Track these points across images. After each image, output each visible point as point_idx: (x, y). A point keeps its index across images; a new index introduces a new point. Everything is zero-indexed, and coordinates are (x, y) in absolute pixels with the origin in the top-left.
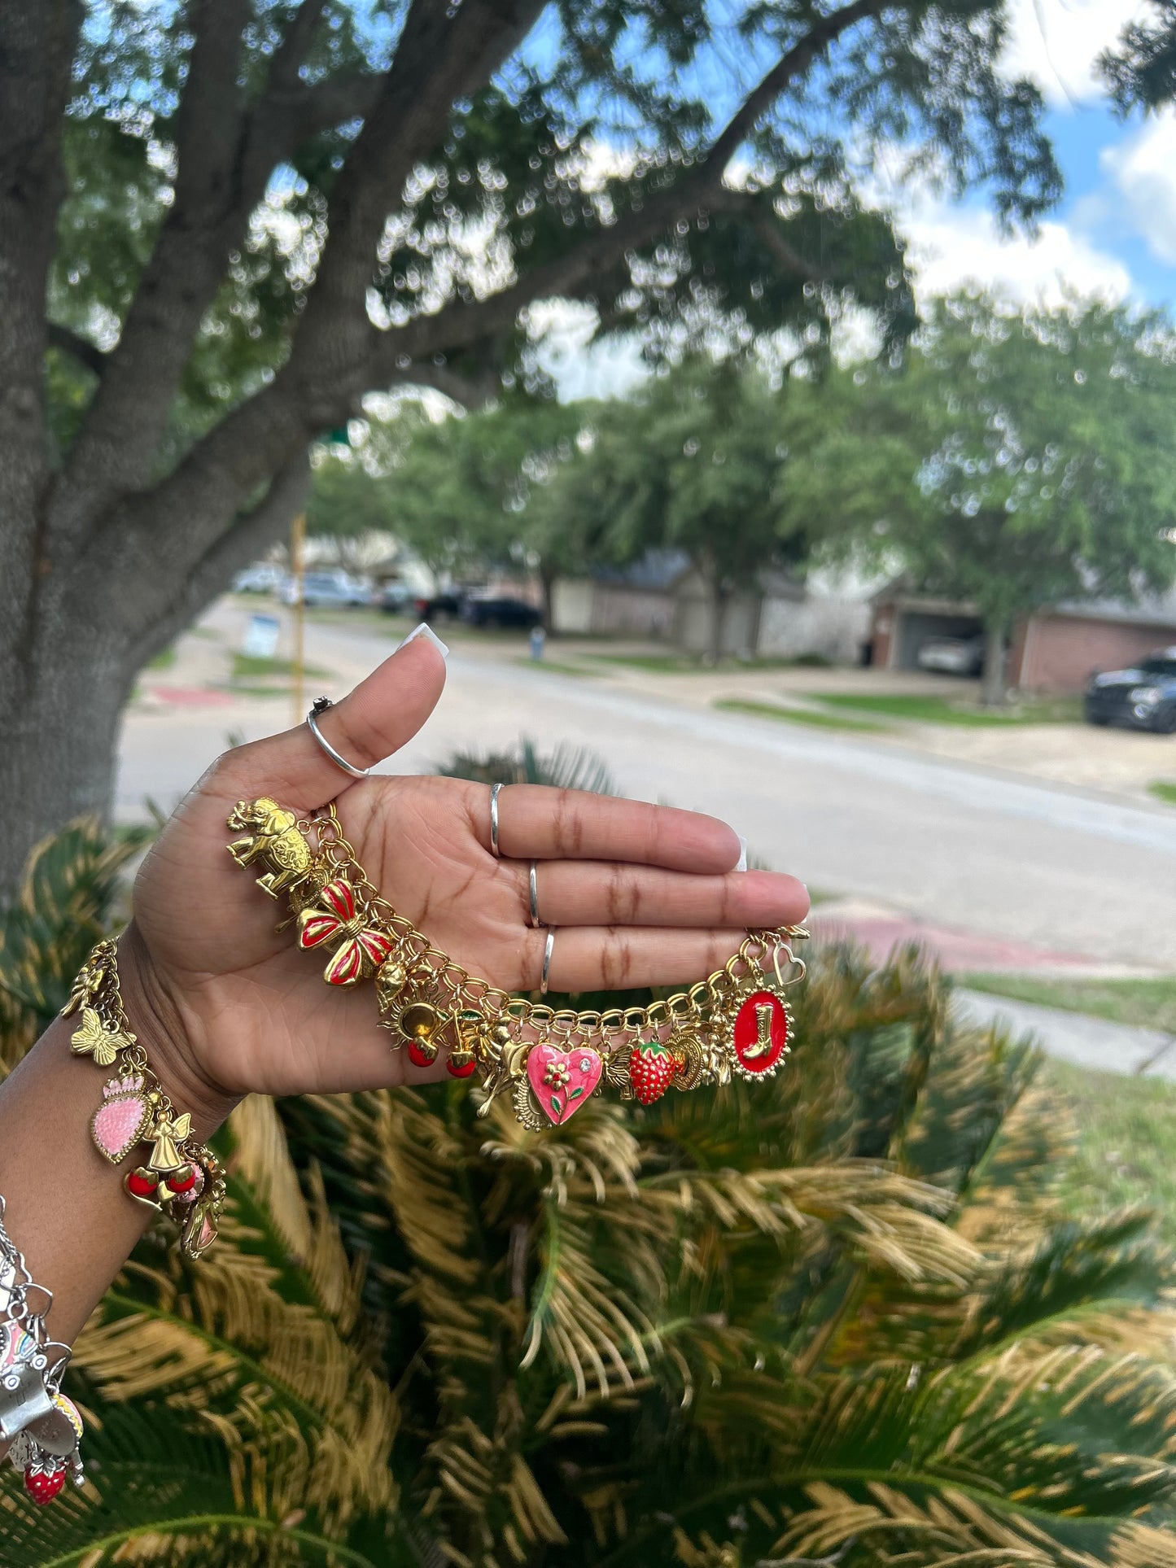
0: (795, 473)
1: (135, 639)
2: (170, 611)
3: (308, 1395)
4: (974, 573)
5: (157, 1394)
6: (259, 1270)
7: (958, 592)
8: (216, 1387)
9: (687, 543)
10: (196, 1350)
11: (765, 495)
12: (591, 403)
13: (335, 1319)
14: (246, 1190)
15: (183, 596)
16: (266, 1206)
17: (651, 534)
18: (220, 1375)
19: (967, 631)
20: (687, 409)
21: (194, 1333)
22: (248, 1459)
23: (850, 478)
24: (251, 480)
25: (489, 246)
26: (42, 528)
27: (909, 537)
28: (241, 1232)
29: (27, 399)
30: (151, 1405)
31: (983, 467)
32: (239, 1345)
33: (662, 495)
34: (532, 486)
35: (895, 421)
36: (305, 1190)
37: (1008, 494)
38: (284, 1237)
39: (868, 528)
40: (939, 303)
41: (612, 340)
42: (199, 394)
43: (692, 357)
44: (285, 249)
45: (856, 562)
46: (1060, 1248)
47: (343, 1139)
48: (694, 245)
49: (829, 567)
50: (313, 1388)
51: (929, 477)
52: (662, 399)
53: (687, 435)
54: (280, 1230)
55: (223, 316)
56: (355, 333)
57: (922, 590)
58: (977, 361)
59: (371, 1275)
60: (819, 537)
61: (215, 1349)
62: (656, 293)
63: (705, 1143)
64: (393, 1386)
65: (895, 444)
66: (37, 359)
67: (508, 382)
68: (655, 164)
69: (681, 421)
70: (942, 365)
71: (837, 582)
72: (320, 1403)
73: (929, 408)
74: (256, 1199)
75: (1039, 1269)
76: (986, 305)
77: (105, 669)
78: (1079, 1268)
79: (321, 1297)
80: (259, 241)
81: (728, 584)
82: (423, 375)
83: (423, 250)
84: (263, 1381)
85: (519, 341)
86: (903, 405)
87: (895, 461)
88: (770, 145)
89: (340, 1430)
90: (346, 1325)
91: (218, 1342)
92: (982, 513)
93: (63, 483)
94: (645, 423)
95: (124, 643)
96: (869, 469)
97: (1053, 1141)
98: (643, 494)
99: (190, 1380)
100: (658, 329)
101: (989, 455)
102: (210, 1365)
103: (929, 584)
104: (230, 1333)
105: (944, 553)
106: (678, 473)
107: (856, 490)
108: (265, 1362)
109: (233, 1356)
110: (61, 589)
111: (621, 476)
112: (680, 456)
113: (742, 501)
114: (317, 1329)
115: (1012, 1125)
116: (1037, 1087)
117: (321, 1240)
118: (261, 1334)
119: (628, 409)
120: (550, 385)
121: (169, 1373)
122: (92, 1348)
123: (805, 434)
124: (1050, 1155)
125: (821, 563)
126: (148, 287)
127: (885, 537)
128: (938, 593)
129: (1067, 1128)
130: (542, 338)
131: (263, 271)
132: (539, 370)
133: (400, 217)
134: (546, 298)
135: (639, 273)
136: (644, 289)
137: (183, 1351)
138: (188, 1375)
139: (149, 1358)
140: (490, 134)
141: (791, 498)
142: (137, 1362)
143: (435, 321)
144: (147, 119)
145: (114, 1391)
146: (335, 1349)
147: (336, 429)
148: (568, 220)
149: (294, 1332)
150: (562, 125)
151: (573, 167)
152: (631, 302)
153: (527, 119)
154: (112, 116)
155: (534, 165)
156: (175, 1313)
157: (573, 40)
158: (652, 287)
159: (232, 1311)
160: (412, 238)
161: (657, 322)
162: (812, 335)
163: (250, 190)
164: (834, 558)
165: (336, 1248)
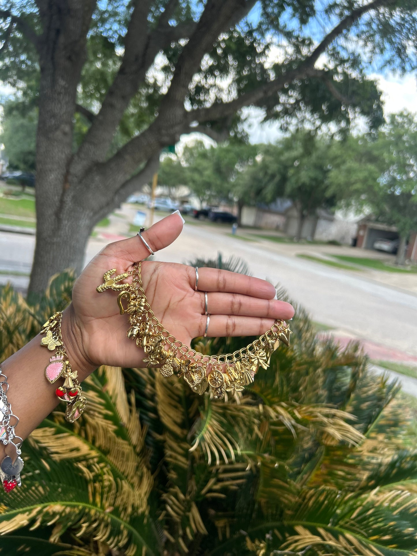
0: (333, 174)
1: (95, 213)
2: (108, 204)
3: (122, 470)
4: (397, 216)
6: (110, 425)
7: (390, 223)
8: (89, 462)
9: (292, 197)
10: (85, 448)
11: (322, 182)
12: (262, 145)
13: (135, 447)
14: (109, 398)
15: (113, 200)
16: (115, 404)
17: (279, 193)
18: (92, 458)
19: (393, 237)
20: (296, 149)
21: (85, 443)
23: (354, 178)
24: (139, 161)
25: (230, 86)
26: (68, 173)
27: (373, 201)
28: (105, 411)
29: (67, 129)
31: (404, 177)
32: (99, 449)
33: (284, 179)
34: (238, 173)
35: (372, 158)
36: (129, 401)
37: (413, 188)
38: (120, 416)
39: (359, 197)
40: (393, 117)
41: (270, 122)
42: (126, 131)
43: (298, 130)
44: (159, 84)
45: (353, 208)
46: (401, 458)
47: (145, 386)
48: (303, 90)
49: (343, 209)
50: (124, 468)
51: (383, 180)
52: (288, 145)
53: (295, 159)
54: (119, 413)
55: (136, 106)
56: (179, 113)
57: (377, 221)
58: (405, 138)
59: (148, 433)
60: (341, 199)
61: (92, 449)
62: (287, 106)
64: (152, 473)
65: (371, 167)
66: (72, 116)
67: (232, 134)
69: (295, 153)
70: (392, 139)
71: (345, 215)
72: (126, 474)
73: (386, 155)
74: (112, 402)
75: (392, 465)
76: (411, 118)
77: (84, 222)
78: (407, 466)
79: (131, 438)
80: (151, 80)
81: (305, 212)
82: (202, 129)
83: (206, 86)
84: (107, 463)
85: (237, 120)
86: (376, 153)
87: (371, 173)
89: (132, 484)
90: (138, 449)
91: (93, 447)
92: (402, 194)
93: (76, 158)
94: (281, 153)
95: (91, 214)
96: (361, 175)
97: (402, 419)
98: (278, 178)
99: (82, 458)
100: (288, 119)
101: (407, 173)
102: (89, 454)
103: (380, 218)
104: (97, 444)
105: (386, 208)
106: (291, 172)
107: (355, 182)
108: (108, 456)
109: (98, 453)
110: (72, 194)
111: (270, 172)
112: (292, 166)
113: (314, 183)
114: (127, 448)
115: (386, 411)
116: (398, 399)
117: (133, 418)
118: (108, 446)
119: (275, 148)
120: (247, 136)
121: (75, 454)
122: (50, 441)
123: (339, 161)
124: (400, 424)
125: (340, 208)
126: (111, 93)
127: (365, 200)
128: (383, 222)
129: (407, 415)
130: (246, 119)
131: (151, 91)
132: (243, 130)
133: (199, 74)
134: (248, 106)
135: (283, 98)
136: (284, 104)
137: (80, 448)
138: (81, 456)
139: (68, 448)
140: (233, 47)
141: (332, 184)
142: (64, 448)
143: (207, 110)
144: (116, 36)
145: (56, 457)
146: (132, 456)
147: (171, 147)
148: (258, 79)
149: (118, 448)
150: (259, 44)
151: (262, 60)
152: (279, 108)
153: (247, 42)
154: (104, 35)
155: (248, 58)
156: (79, 435)
157: (265, 14)
158: (286, 104)
159: (99, 437)
160: (203, 82)
161: (287, 116)
162: (343, 124)
163: (148, 62)
164: (345, 206)
165: (137, 422)
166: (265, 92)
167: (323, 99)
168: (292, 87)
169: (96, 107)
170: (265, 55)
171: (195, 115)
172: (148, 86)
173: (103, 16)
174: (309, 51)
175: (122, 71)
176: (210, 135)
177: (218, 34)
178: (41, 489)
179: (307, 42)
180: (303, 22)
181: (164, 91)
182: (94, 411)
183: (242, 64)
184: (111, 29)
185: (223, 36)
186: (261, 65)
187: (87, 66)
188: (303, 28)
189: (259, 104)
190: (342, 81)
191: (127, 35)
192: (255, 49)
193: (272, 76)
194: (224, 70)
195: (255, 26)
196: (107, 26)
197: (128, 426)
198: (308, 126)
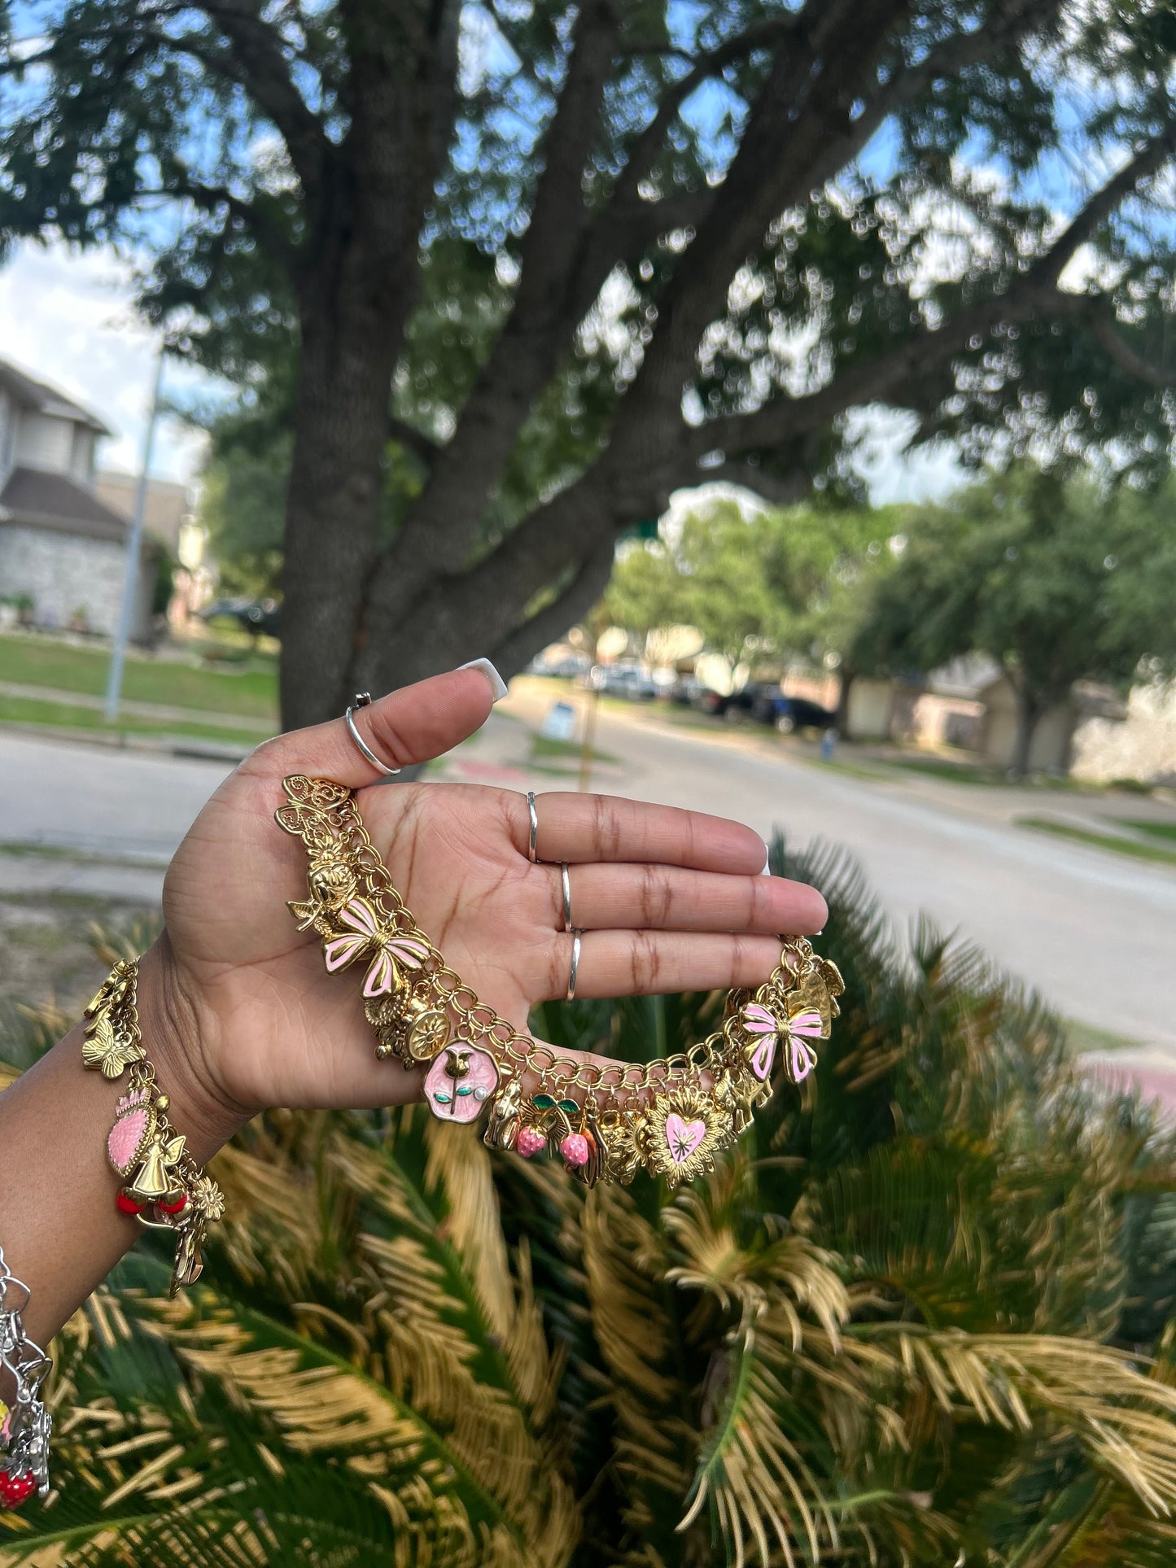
0: (1120, 584)
3: (490, 1484)
5: (343, 1452)
6: (456, 1343)
8: (400, 1455)
10: (383, 1413)
11: (1089, 608)
12: (903, 507)
13: (528, 1410)
14: (455, 1260)
16: (472, 1278)
18: (404, 1445)
20: (1009, 519)
21: (384, 1396)
22: (414, 1538)
24: (558, 567)
25: (813, 350)
26: (365, 603)
28: (442, 1300)
29: (365, 485)
30: (332, 1461)
32: (425, 1416)
34: (836, 589)
36: (513, 1268)
38: (487, 1313)
41: (931, 446)
42: (519, 486)
43: (1013, 464)
47: (558, 1223)
48: (1025, 353)
49: (1155, 687)
50: (496, 1477)
52: (978, 506)
53: (1007, 544)
54: (483, 1307)
55: (546, 415)
56: (667, 430)
59: (571, 1369)
60: (1145, 654)
61: (402, 1416)
62: (981, 399)
63: (933, 1299)
64: (578, 1496)
66: (380, 450)
67: (820, 484)
68: (987, 270)
69: (1002, 530)
72: (500, 1495)
74: (464, 1269)
79: (517, 1385)
80: (590, 347)
81: (1039, 695)
82: (732, 473)
83: (744, 355)
84: (445, 1459)
85: (834, 445)
88: (1110, 246)
89: (518, 1531)
90: (538, 1418)
91: (406, 1409)
93: (389, 563)
94: (960, 529)
98: (954, 601)
99: (374, 1444)
100: (982, 434)
102: (394, 1433)
104: (419, 1402)
106: (994, 581)
108: (450, 1439)
109: (420, 1428)
110: (377, 659)
111: (931, 582)
112: (999, 562)
113: (1061, 612)
114: (506, 1416)
117: (523, 1322)
118: (448, 1409)
119: (945, 515)
120: (862, 487)
121: (353, 1433)
122: (283, 1392)
123: (1136, 546)
125: (1143, 682)
126: (482, 385)
130: (858, 442)
131: (591, 373)
132: (852, 473)
133: (724, 322)
134: (864, 403)
135: (964, 378)
136: (967, 394)
137: (371, 1413)
138: (373, 1438)
139: (335, 1413)
140: (821, 245)
141: (1117, 612)
142: (324, 1415)
143: (748, 420)
144: (499, 238)
145: (299, 1441)
146: (521, 1441)
147: (646, 524)
148: (893, 327)
149: (480, 1414)
150: (895, 233)
151: (904, 275)
152: (954, 407)
153: (859, 230)
154: (469, 236)
155: (864, 274)
156: (368, 1371)
157: (912, 153)
158: (977, 392)
159: (423, 1382)
160: (735, 344)
161: (979, 428)
162: (1148, 444)
163: (583, 298)
164: (1163, 678)
165: (537, 1335)
166: (913, 364)
167: (1086, 376)
168: (993, 346)
169: (444, 425)
170: (912, 260)
171: (711, 433)
172: (582, 363)
173: (466, 189)
174: (1040, 243)
175: (513, 325)
176: (756, 489)
177: (776, 214)
178: (251, 1541)
179: (1033, 219)
180: (1023, 163)
181: (626, 372)
182: (412, 1297)
183: (845, 290)
184: (485, 220)
185: (792, 220)
186: (902, 290)
187: (421, 316)
188: (1020, 179)
189: (895, 399)
190: (1141, 321)
191: (530, 232)
192: (881, 247)
193: (932, 316)
194: (793, 306)
195: (880, 185)
196: (476, 212)
197: (509, 1346)
198: (1042, 454)
